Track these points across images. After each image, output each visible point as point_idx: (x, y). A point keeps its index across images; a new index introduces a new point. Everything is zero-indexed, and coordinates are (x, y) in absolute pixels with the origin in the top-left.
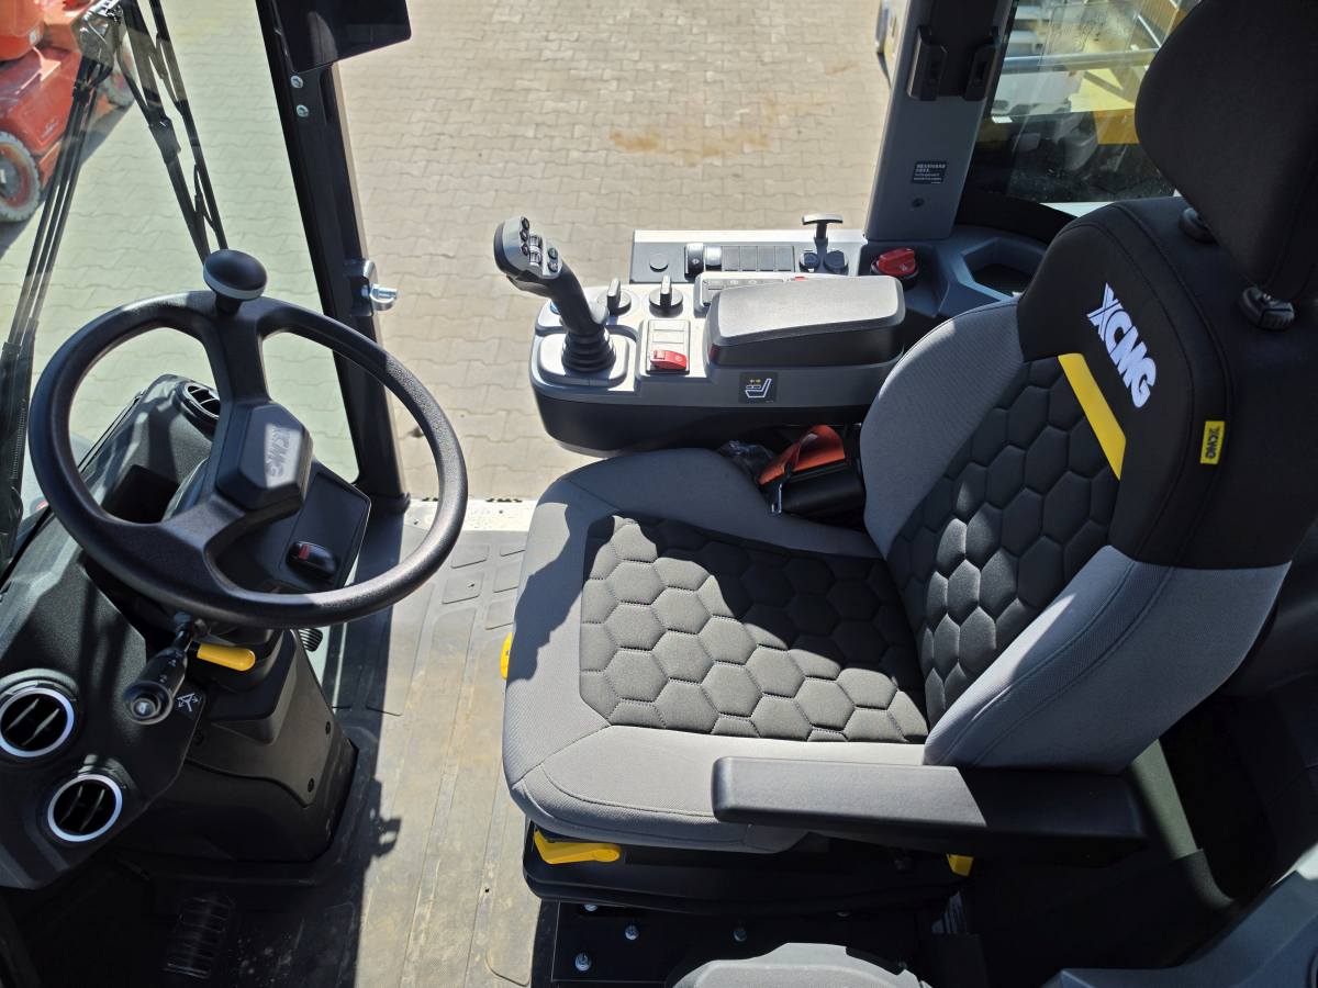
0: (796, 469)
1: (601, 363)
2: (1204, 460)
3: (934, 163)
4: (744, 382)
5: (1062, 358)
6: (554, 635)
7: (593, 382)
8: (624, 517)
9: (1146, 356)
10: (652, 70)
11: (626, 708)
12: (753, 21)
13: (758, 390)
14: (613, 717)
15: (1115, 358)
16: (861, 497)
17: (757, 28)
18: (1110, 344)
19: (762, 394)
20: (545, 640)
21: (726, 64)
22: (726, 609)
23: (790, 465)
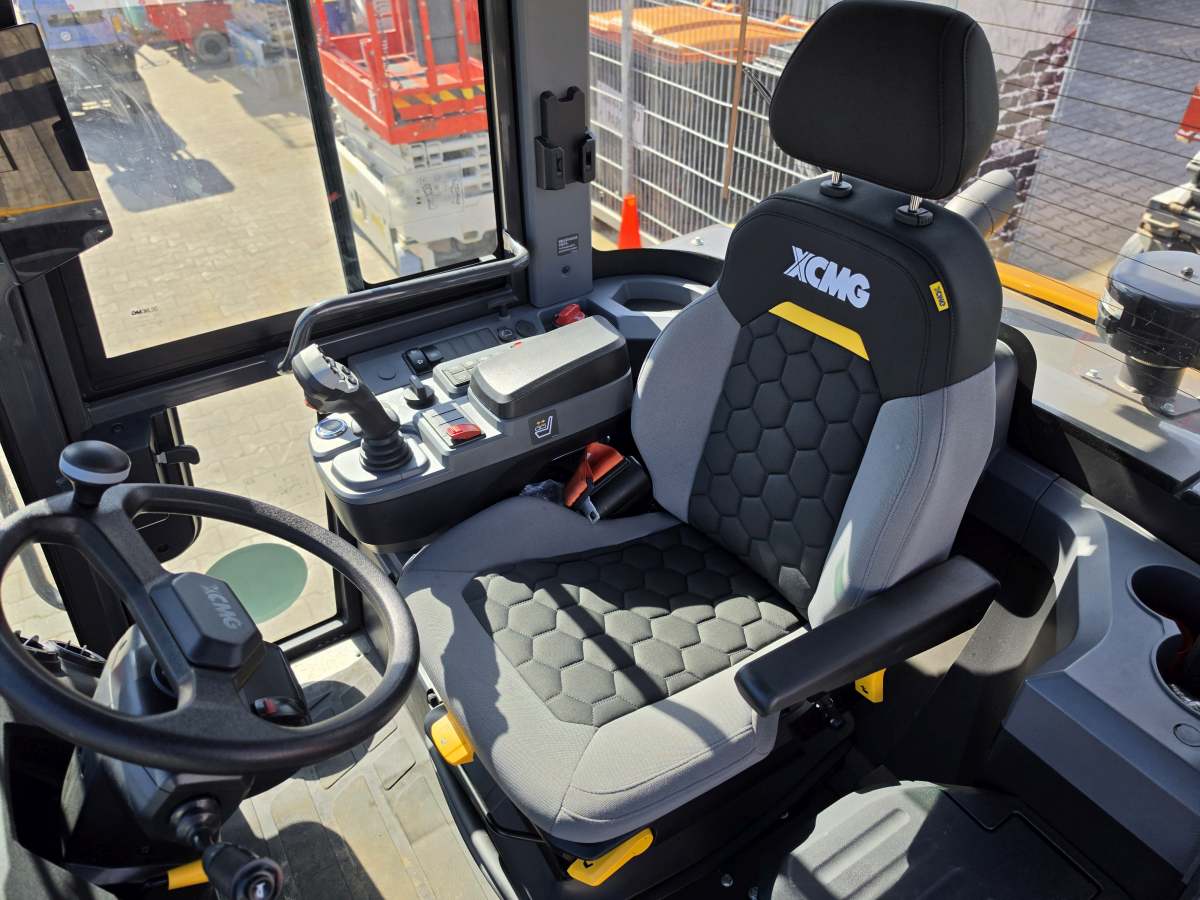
0: (595, 480)
1: (405, 457)
2: (941, 308)
3: (569, 237)
4: (533, 426)
5: (774, 311)
6: (499, 687)
7: (405, 475)
8: (485, 575)
9: (852, 274)
10: (146, 285)
11: (599, 710)
12: (223, 224)
13: (544, 429)
14: (595, 722)
15: (823, 288)
16: (648, 483)
17: (230, 229)
18: (814, 282)
19: (548, 431)
20: (496, 695)
21: (216, 262)
22: (609, 606)
23: (589, 480)
